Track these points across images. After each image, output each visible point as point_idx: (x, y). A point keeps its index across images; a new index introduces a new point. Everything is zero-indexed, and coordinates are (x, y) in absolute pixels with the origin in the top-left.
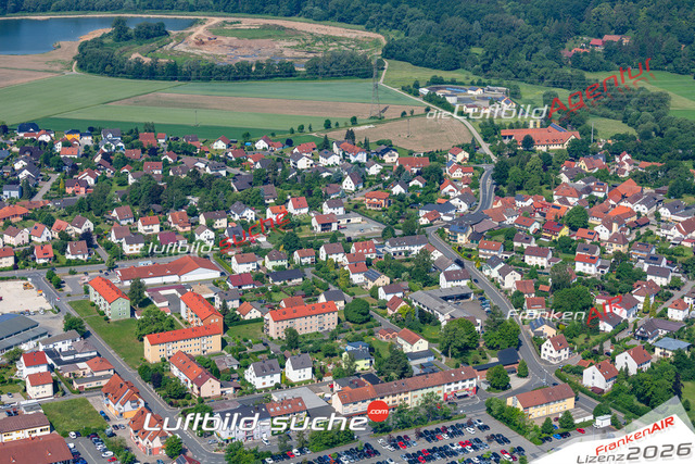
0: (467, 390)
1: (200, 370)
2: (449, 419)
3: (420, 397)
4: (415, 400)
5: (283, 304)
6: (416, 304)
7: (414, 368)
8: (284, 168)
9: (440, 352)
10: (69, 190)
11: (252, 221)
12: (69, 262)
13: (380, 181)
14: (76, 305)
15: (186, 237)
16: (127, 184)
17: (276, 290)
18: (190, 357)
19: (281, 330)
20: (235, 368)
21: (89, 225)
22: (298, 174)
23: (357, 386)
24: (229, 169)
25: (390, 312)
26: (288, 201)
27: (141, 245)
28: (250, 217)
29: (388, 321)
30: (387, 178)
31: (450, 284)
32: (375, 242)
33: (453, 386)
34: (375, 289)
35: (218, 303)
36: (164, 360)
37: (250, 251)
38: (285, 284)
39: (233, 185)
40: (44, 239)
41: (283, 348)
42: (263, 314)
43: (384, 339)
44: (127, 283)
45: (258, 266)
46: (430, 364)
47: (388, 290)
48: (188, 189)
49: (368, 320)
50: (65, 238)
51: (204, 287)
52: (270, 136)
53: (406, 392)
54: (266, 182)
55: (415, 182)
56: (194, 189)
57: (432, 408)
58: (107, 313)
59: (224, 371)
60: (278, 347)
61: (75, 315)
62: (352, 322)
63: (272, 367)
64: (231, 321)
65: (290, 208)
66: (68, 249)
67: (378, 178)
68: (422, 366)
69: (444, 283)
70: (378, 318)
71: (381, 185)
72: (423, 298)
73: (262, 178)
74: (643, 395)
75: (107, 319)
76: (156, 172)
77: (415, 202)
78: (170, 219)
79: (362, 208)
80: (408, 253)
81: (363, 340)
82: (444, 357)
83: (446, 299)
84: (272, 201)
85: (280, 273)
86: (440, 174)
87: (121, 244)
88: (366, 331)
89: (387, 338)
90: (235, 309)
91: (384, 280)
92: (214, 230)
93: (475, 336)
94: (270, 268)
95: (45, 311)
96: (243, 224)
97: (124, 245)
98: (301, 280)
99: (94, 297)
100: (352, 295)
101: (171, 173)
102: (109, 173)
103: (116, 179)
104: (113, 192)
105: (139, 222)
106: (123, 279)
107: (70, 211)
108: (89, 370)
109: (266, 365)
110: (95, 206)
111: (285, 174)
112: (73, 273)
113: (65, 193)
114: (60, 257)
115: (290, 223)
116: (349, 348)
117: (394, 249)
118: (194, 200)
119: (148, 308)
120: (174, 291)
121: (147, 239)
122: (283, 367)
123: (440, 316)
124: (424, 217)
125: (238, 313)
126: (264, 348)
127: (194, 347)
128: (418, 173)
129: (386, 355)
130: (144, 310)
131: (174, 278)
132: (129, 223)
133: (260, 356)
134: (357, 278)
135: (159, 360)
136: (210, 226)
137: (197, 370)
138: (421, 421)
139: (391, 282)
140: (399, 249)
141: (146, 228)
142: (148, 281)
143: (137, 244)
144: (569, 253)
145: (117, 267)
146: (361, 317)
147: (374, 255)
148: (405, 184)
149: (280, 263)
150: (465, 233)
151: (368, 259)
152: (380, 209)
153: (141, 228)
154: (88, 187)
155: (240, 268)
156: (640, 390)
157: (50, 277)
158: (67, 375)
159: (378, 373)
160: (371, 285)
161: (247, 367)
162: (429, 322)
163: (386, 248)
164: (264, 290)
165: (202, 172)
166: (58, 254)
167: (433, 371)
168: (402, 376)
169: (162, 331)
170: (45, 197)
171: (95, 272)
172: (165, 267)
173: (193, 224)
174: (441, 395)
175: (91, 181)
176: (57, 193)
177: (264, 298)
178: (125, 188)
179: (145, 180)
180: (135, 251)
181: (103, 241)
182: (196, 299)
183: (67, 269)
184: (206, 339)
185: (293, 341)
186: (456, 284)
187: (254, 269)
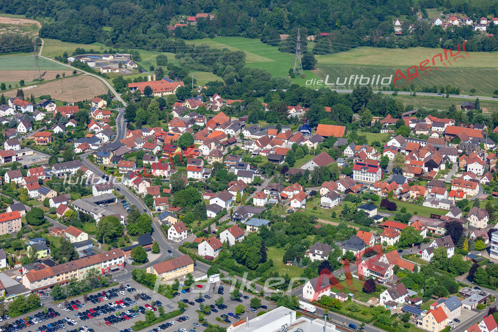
0: (118, 265)
2: (107, 286)
3: (85, 272)
4: (82, 275)
6: (77, 209)
7: (79, 253)
9: (96, 241)
13: (44, 124)
23: (40, 269)
25: (59, 216)
29: (58, 222)
30: (49, 122)
31: (100, 193)
32: (44, 167)
33: (108, 263)
34: (47, 200)
43: (56, 235)
46: (90, 249)
47: (56, 200)
49: (44, 222)
53: (75, 270)
55: (70, 124)
57: (94, 279)
62: (32, 225)
68: (85, 251)
69: (96, 193)
70: (51, 221)
71: (45, 128)
72: (81, 204)
74: (240, 258)
77: (71, 138)
79: (33, 144)
80: (68, 173)
81: (41, 237)
82: (100, 244)
83: (98, 203)
86: (87, 117)
88: (43, 230)
89: (58, 233)
91: (53, 193)
93: (121, 228)
100: (31, 206)
116: (32, 243)
117: (58, 172)
123: (95, 215)
124: (78, 147)
128: (72, 117)
129: (58, 245)
134: (33, 194)
138: (88, 289)
139: (58, 195)
140: (62, 171)
144: (182, 165)
146: (38, 221)
147: (44, 177)
148: (63, 125)
150: (108, 157)
151: (40, 179)
152: (45, 144)
156: (238, 255)
159: (54, 258)
160: (43, 198)
162: (87, 220)
163: (52, 171)
167: (93, 254)
168: (71, 259)
174: (100, 270)
186: (104, 192)
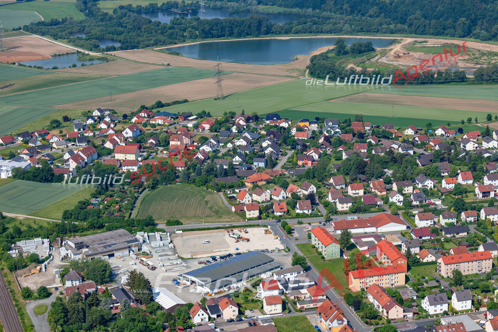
1: (389, 299)
5: (452, 252)
8: (456, 149)
10: (300, 163)
11: (431, 189)
12: (298, 215)
14: (302, 247)
15: (383, 199)
16: (341, 159)
17: (448, 241)
18: (382, 288)
19: (450, 272)
20: (415, 298)
21: (313, 189)
22: (466, 154)
24: (416, 149)
26: (458, 174)
27: (350, 205)
28: (429, 186)
35: (404, 249)
36: (363, 290)
37: (429, 211)
38: (454, 236)
39: (418, 162)
40: (280, 198)
41: (451, 285)
42: (437, 258)
44: (339, 232)
45: (434, 222)
48: (385, 164)
50: (296, 197)
51: (395, 236)
52: (446, 125)
54: (442, 160)
56: (389, 164)
58: (324, 254)
59: (407, 300)
60: (447, 284)
61: (300, 254)
63: (441, 299)
64: (413, 263)
65: (460, 179)
66: (298, 206)
73: (439, 157)
75: (323, 258)
76: (363, 151)
78: (371, 185)
84: (446, 174)
85: (450, 228)
87: (335, 203)
90: (416, 254)
92: (403, 195)
94: (443, 224)
95: (279, 251)
96: (425, 190)
97: (338, 204)
98: (466, 234)
99: (314, 241)
101: (373, 152)
102: (329, 151)
103: (334, 155)
104: (331, 165)
105: (349, 187)
106: (336, 229)
107: (300, 178)
108: (308, 295)
109: (437, 297)
110: (318, 175)
111: (457, 154)
112: (300, 223)
113: (297, 164)
114: (291, 211)
115: (460, 191)
118: (389, 172)
119: (353, 251)
120: (372, 239)
121: (355, 200)
122: (450, 299)
125: (418, 257)
126: (437, 284)
127: (386, 281)
130: (350, 252)
131: (372, 230)
132: (342, 188)
133: (433, 290)
135: (359, 289)
136: (400, 191)
137: (386, 299)
141: (354, 192)
142: (353, 231)
143: (347, 203)
145: (332, 219)
149: (451, 221)
153: (351, 192)
154: (314, 161)
155: (421, 224)
157: (284, 225)
158: (292, 298)
161: (423, 298)
164: (438, 241)
165: (396, 151)
166: (290, 209)
169: (363, 268)
170: (283, 167)
171: (316, 223)
172: (367, 221)
173: (388, 190)
175: (316, 157)
176: (292, 164)
177: (438, 247)
178: (339, 162)
179: (354, 157)
180: (345, 209)
181: (323, 201)
182: (388, 246)
183: (296, 220)
184: (394, 276)
185: (458, 280)
187: (432, 225)
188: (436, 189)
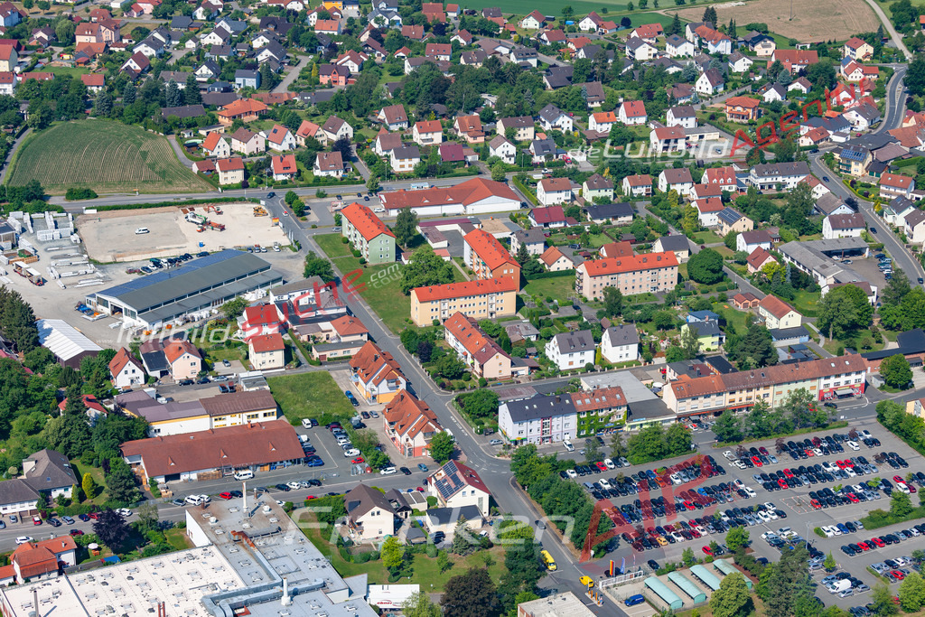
0: (852, 387)
1: (484, 340)
2: (824, 427)
3: (785, 394)
4: (778, 398)
5: (604, 252)
6: (788, 260)
7: (779, 351)
8: (616, 58)
9: (817, 330)
10: (324, 80)
11: (568, 133)
12: (318, 181)
13: (747, 82)
14: (324, 241)
15: (477, 151)
16: (402, 74)
17: (596, 231)
18: (471, 320)
19: (598, 289)
20: (533, 339)
21: (346, 130)
22: (636, 68)
23: (700, 374)
24: (542, 57)
25: (751, 270)
26: (618, 105)
27: (416, 161)
28: (565, 126)
29: (748, 282)
30: (758, 78)
31: (836, 234)
32: (736, 168)
33: (832, 381)
34: (733, 235)
35: (515, 246)
36: (437, 323)
37: (564, 175)
38: (608, 223)
39: (545, 80)
40: (285, 146)
41: (601, 314)
42: (576, 264)
43: (741, 307)
44: (394, 213)
45: (573, 196)
46: (802, 347)
47: (750, 238)
48: (483, 83)
49: (720, 279)
50: (314, 146)
51: (498, 222)
52: (600, 12)
53: (766, 387)
54: (591, 78)
55: (796, 86)
56: (491, 84)
57: (801, 410)
58: (364, 254)
59: (518, 343)
60: (593, 313)
61: (321, 255)
62: (697, 281)
63: (583, 342)
64: (531, 272)
65: (622, 115)
66: (317, 163)
67: (746, 78)
68: (791, 349)
69: (829, 232)
70: (734, 277)
71: (749, 88)
72: (798, 252)
73: (585, 73)
75: (364, 262)
76: (442, 58)
78: (457, 125)
79: (720, 119)
80: (781, 186)
81: (710, 308)
82: (822, 338)
83: (830, 254)
84: (597, 105)
85: (602, 207)
86: (832, 76)
87: (388, 157)
88: (716, 295)
89: (745, 306)
90: (537, 256)
91: (746, 224)
92: (515, 143)
93: (867, 311)
94: (589, 200)
95: (281, 248)
96: (556, 136)
97: (393, 159)
98: (630, 218)
99: (348, 230)
100: (701, 242)
101: (462, 61)
102: (379, 57)
103: (388, 66)
104: (382, 85)
105: (415, 128)
106: (389, 207)
107: (323, 109)
108: (334, 334)
109: (575, 339)
110: (356, 104)
111: (618, 67)
112: (322, 195)
113: (318, 83)
114: (305, 173)
115: (622, 137)
116: (692, 319)
117: (762, 180)
118: (490, 100)
119: (419, 250)
120: (456, 227)
121: (425, 152)
122: (598, 340)
123: (820, 278)
124: (806, 136)
125: (541, 261)
126: (574, 313)
127: (478, 308)
128: (802, 73)
129: (742, 330)
130: (414, 252)
131: (458, 209)
132: (401, 129)
133: (568, 324)
134: (708, 219)
135: (430, 322)
136: (510, 137)
137: (480, 340)
138: (785, 428)
139: (756, 227)
140: (769, 180)
141: (424, 136)
142: (420, 212)
143: (410, 158)
145: (381, 189)
146: (710, 275)
147: (734, 187)
148: (782, 88)
149: (603, 193)
150: (862, 161)
151: (725, 192)
152: (745, 121)
153: (418, 137)
154: (350, 76)
155: (547, 199)
157: (291, 199)
158: (304, 338)
159: (729, 356)
160: (726, 229)
161: (549, 338)
162: (805, 286)
163: (750, 178)
164: (579, 231)
165: (505, 60)
166: (303, 168)
167: (806, 358)
168: (762, 363)
169: (437, 282)
170: (291, 88)
171: (351, 195)
172: (447, 192)
173: (487, 133)
174: (815, 392)
175: (354, 68)
176: (308, 83)
177: (578, 242)
178: (398, 79)
179: (425, 70)
180: (407, 169)
181: (365, 153)
182: (485, 240)
183: (314, 190)
184: (495, 298)
185: (614, 304)
186: (845, 233)
187: (568, 201)
188: (577, 133)
